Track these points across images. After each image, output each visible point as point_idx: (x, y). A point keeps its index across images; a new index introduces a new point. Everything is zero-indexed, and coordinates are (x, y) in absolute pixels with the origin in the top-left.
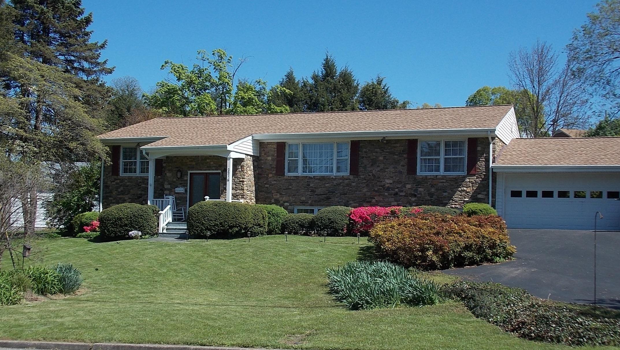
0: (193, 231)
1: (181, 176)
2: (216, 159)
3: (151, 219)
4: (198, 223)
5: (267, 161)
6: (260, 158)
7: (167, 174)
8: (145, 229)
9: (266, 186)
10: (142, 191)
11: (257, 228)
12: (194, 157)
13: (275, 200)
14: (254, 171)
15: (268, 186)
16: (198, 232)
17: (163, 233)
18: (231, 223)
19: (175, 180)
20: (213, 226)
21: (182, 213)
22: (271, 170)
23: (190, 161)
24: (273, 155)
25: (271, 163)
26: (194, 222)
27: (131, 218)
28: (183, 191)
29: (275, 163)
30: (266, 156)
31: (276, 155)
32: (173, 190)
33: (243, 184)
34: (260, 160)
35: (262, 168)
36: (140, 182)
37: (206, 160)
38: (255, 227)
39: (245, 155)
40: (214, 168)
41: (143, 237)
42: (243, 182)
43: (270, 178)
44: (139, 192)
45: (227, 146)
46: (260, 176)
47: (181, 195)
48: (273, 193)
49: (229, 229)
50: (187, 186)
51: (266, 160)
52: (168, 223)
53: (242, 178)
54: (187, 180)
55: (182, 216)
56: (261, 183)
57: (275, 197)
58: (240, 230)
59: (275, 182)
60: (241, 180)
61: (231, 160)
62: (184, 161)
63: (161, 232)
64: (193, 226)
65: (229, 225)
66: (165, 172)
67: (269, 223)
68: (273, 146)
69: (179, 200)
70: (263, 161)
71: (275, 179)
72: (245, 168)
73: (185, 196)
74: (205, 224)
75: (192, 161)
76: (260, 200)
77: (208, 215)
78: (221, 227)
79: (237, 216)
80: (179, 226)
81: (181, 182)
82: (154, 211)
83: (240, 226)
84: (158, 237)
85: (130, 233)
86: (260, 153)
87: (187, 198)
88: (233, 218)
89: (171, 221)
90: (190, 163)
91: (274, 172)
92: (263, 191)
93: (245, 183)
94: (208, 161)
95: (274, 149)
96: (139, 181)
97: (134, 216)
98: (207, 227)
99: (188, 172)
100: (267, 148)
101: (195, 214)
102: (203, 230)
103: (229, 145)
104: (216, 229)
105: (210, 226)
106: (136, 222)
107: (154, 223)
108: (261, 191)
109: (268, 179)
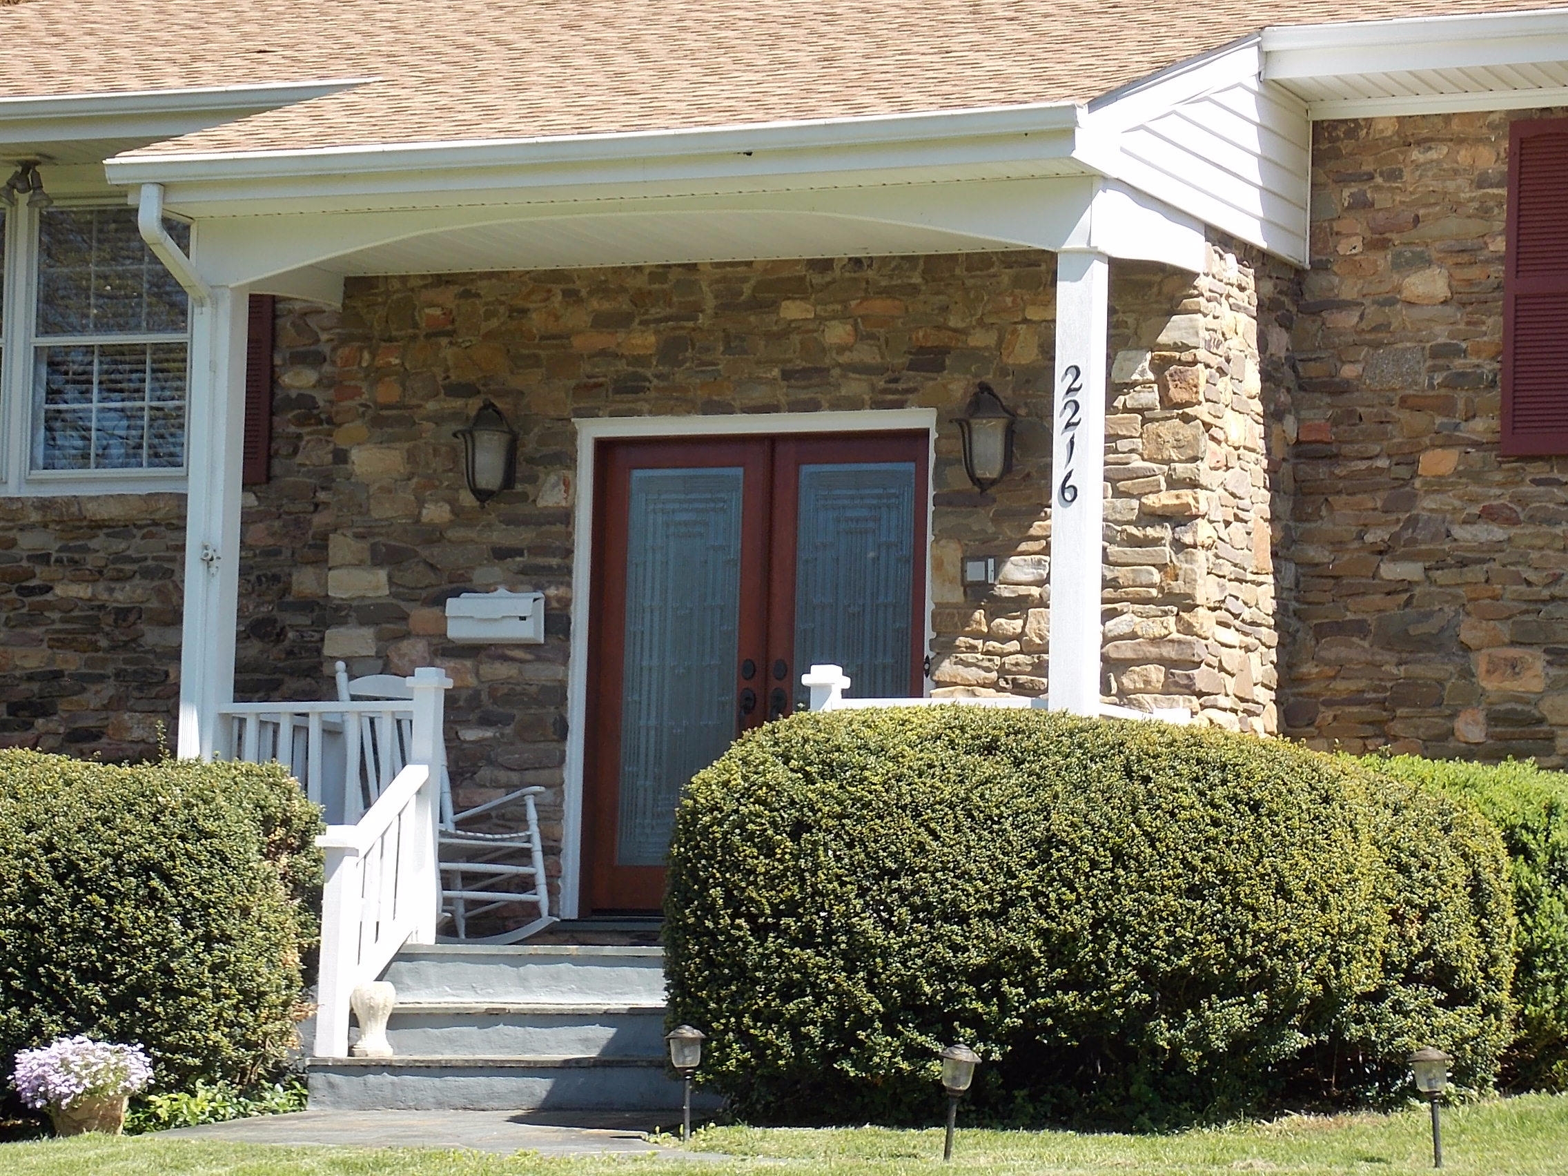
0: (743, 1036)
1: (509, 479)
2: (887, 292)
3: (245, 912)
4: (806, 939)
5: (1399, 317)
6: (1318, 285)
7: (355, 455)
8: (178, 1021)
9: (1391, 571)
10: (59, 643)
11: (1427, 1012)
12: (641, 282)
13: (1494, 718)
14: (1272, 416)
15: (1410, 571)
16: (799, 1040)
17: (357, 1068)
18: (1176, 948)
19: (437, 513)
20: (976, 976)
21: (524, 856)
22: (1446, 407)
23: (602, 322)
24: (1464, 254)
25: (1442, 337)
26: (760, 932)
27: (32, 895)
28: (533, 631)
29: (1493, 327)
30: (1383, 260)
31: (1499, 245)
32: (420, 616)
33: (1179, 546)
34: (1315, 310)
35: (1338, 389)
36: (44, 559)
37: (773, 306)
38: (1401, 992)
39: (1198, 240)
40: (855, 386)
41: (162, 1104)
42: (1181, 518)
43: (1438, 485)
44: (33, 659)
45: (1082, 114)
46: (1322, 471)
47: (502, 671)
48: (1466, 648)
49: (1148, 1012)
50: (566, 572)
51: (1391, 302)
52: (400, 956)
53: (1173, 484)
54: (566, 517)
55: (527, 884)
56: (1338, 545)
57: (1490, 685)
58: (1273, 1024)
59: (1498, 533)
60: (1164, 499)
61: (1099, 274)
62: (537, 321)
63: (339, 1052)
64: (742, 973)
65: (1146, 971)
66: (341, 439)
67: (1525, 964)
68: (1464, 156)
69: (485, 722)
70: (1347, 320)
71: (1497, 496)
72: (1202, 373)
73: (541, 674)
74: (885, 953)
75: (621, 321)
76: (1327, 715)
77: (921, 849)
78: (1065, 986)
79: (1233, 861)
80: (523, 983)
81: (500, 536)
82: (267, 824)
83: (1265, 981)
84: (301, 1101)
85: (29, 1063)
86: (1321, 234)
87: (559, 694)
88: (1194, 892)
89: (427, 936)
90: (601, 340)
91: (1482, 427)
92: (1360, 628)
93: (1204, 532)
94: (793, 310)
95: (1482, 182)
96: (29, 542)
97: (68, 871)
98: (909, 987)
99: (573, 435)
100: (1395, 175)
101: (768, 849)
102: (865, 1022)
103: (1094, 104)
104: (1005, 1007)
105: (943, 972)
106: (87, 936)
107: (268, 950)
108: (1340, 629)
109: (1413, 497)
